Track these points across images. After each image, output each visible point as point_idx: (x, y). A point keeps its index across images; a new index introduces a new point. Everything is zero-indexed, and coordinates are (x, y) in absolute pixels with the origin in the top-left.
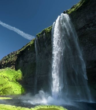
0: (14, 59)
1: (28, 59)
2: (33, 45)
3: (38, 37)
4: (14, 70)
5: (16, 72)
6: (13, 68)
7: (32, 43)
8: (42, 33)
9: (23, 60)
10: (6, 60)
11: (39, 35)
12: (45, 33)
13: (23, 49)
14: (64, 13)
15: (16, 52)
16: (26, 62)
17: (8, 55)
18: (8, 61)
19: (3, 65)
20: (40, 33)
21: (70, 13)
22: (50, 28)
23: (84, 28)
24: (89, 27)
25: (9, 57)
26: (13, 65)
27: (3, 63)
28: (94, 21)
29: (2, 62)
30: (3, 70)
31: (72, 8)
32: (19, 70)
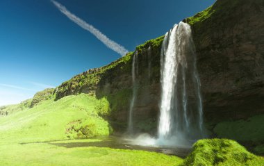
0: (95, 80)
1: (120, 83)
2: (130, 62)
3: (139, 51)
4: (94, 98)
5: (99, 101)
6: (92, 95)
7: (128, 58)
8: (147, 46)
9: (111, 83)
10: (80, 80)
11: (142, 47)
12: (152, 46)
13: (111, 66)
14: (184, 21)
15: (99, 70)
16: (117, 87)
17: (84, 74)
18: (83, 82)
19: (73, 89)
20: (143, 45)
21: (192, 22)
22: (158, 40)
23: (208, 49)
24: (214, 49)
25: (86, 77)
26: (93, 89)
27: (73, 86)
28: (221, 42)
29: (71, 84)
30: (74, 96)
31: (195, 17)
32: (104, 99)
